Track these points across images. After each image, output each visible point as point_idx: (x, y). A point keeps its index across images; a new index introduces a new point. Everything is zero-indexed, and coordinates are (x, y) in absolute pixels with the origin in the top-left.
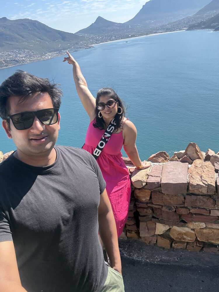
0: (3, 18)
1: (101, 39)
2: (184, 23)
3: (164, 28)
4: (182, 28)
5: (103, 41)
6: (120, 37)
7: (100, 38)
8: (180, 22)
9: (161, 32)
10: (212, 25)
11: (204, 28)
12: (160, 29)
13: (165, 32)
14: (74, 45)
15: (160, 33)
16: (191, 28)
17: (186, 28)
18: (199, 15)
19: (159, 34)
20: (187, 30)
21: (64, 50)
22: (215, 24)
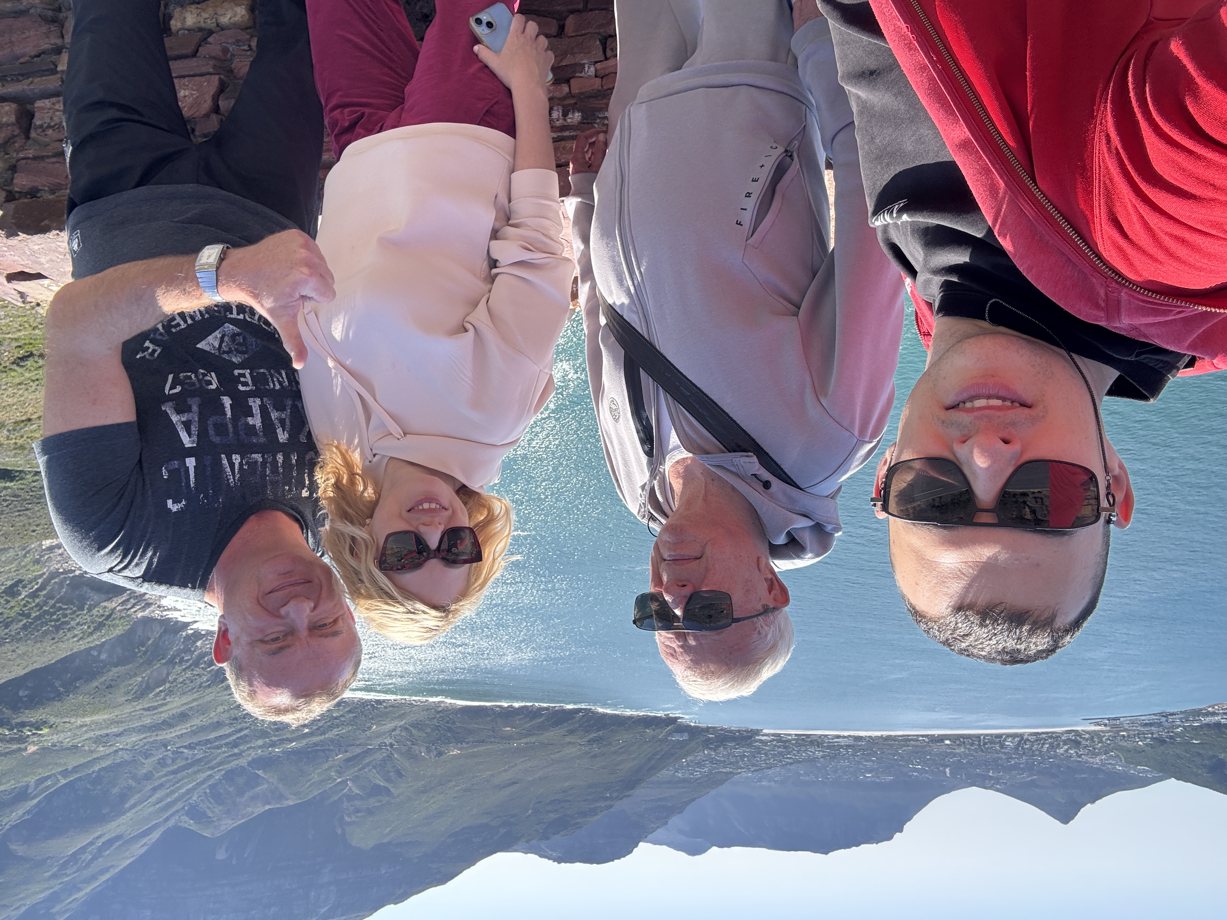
2: (766, 754)
3: (828, 747)
4: (774, 740)
5: (1051, 737)
8: (781, 761)
9: (838, 737)
10: (685, 736)
11: (707, 730)
12: (842, 747)
13: (826, 736)
15: (844, 737)
17: (760, 737)
18: (724, 770)
20: (757, 732)
22: (676, 737)
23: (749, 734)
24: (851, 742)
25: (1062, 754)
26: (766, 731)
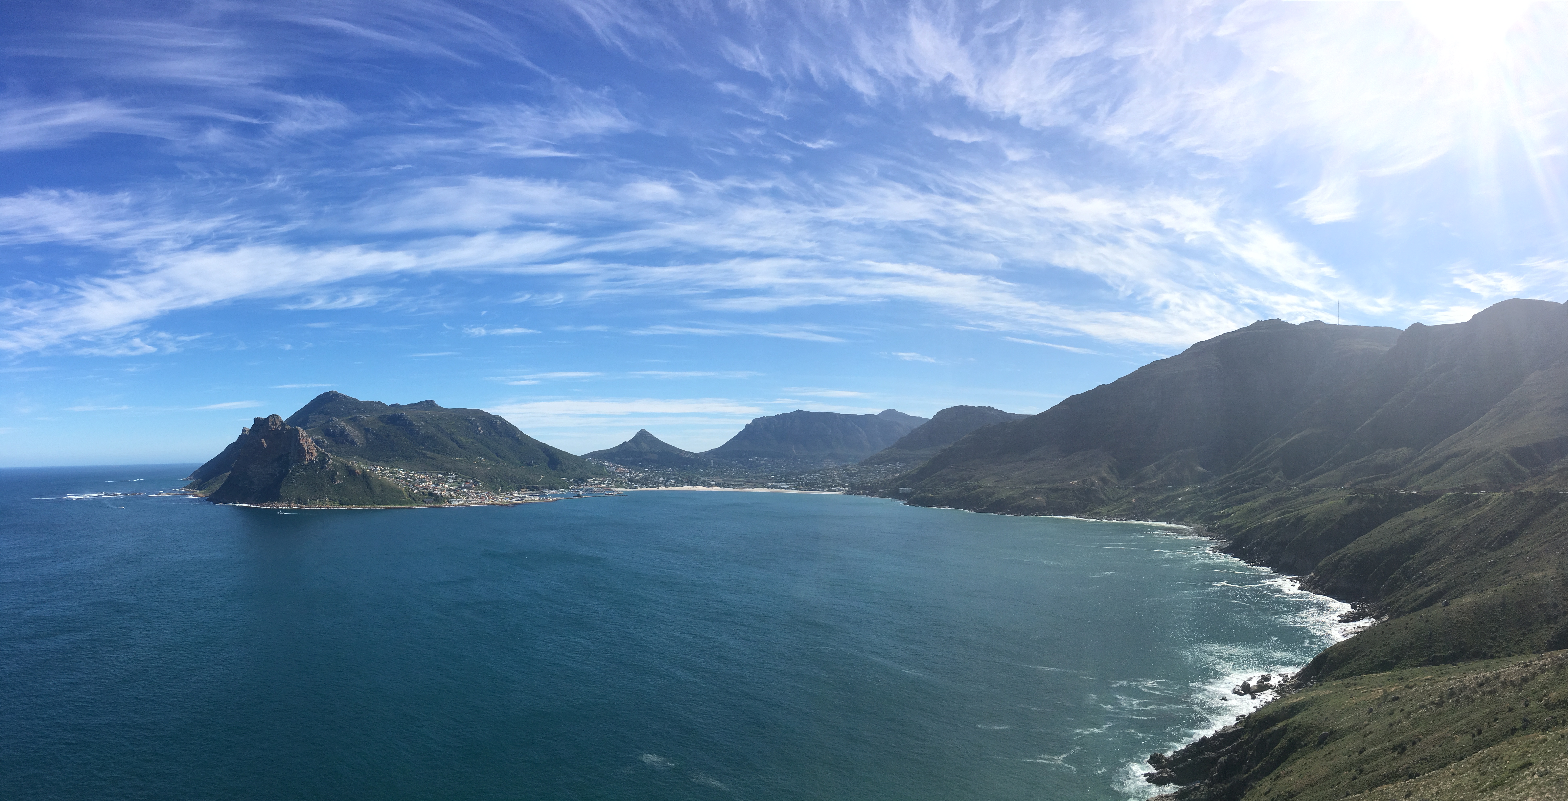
0: (427, 401)
1: (641, 479)
3: (794, 481)
4: (835, 487)
6: (688, 482)
7: (641, 475)
9: (788, 488)
10: (901, 490)
11: (883, 495)
12: (785, 481)
13: (797, 489)
14: (576, 482)
15: (784, 488)
16: (854, 489)
17: (845, 489)
18: (870, 466)
19: (782, 491)
20: (847, 492)
21: (551, 488)
22: (908, 490)
23: (853, 491)
24: (779, 484)
25: (640, 473)
26: (841, 493)
